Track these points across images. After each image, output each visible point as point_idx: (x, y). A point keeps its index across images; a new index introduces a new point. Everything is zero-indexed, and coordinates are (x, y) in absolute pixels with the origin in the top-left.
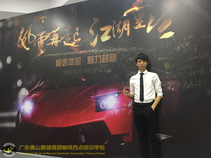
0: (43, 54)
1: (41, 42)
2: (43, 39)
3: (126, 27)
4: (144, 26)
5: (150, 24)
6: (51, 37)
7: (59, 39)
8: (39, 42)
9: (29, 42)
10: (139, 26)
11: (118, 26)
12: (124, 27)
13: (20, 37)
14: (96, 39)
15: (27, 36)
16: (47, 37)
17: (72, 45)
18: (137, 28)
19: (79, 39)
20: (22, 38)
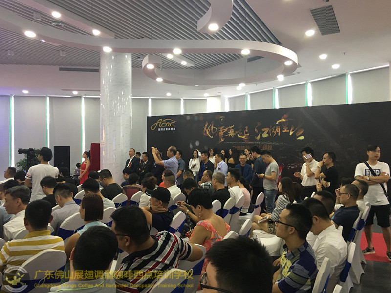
0: (223, 142)
1: (221, 133)
2: (223, 131)
3: (278, 130)
4: (288, 131)
5: (291, 130)
6: (229, 130)
7: (234, 133)
8: (220, 133)
9: (212, 132)
10: (285, 131)
11: (273, 129)
12: (276, 130)
13: (205, 129)
14: (259, 135)
15: (210, 128)
16: (226, 130)
17: (244, 137)
18: (284, 132)
19: (248, 134)
20: (207, 129)
